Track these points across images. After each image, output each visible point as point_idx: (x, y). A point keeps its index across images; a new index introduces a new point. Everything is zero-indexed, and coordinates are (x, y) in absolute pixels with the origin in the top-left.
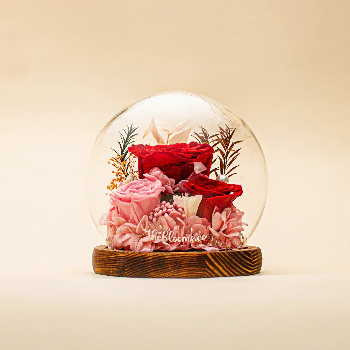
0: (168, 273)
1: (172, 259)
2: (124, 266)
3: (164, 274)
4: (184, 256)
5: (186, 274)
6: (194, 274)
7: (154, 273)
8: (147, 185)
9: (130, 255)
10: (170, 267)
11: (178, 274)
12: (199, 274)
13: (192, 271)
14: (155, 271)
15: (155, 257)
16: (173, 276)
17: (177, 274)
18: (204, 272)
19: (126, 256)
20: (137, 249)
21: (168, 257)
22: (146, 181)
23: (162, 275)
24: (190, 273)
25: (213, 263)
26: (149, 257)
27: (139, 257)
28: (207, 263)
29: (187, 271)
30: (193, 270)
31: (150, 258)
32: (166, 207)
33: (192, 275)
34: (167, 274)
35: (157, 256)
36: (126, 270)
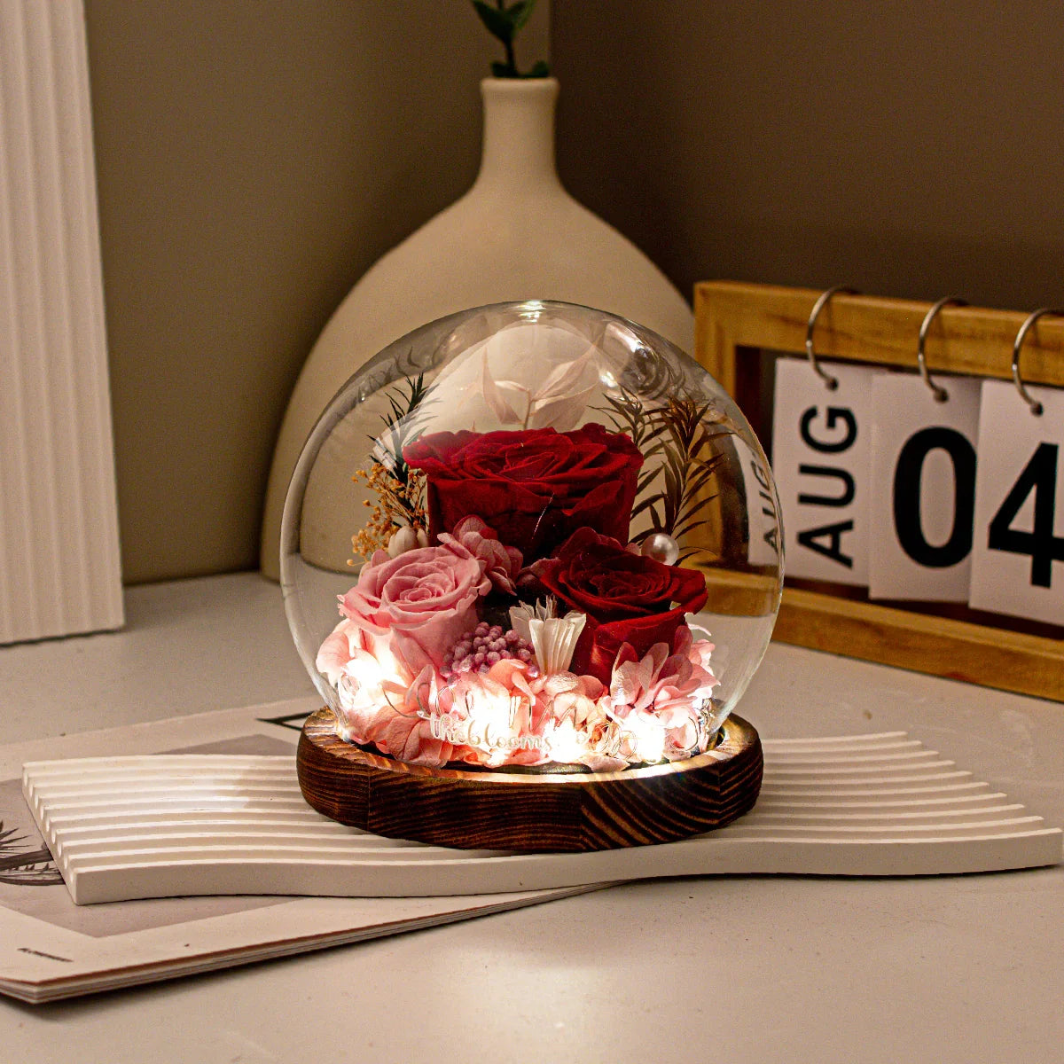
0: (478, 836)
1: (490, 799)
2: (367, 804)
3: (467, 837)
4: (522, 791)
5: (527, 839)
6: (549, 841)
7: (443, 833)
8: (446, 567)
9: (383, 778)
10: (483, 820)
11: (506, 838)
12: (563, 839)
13: (542, 832)
14: (445, 827)
15: (444, 790)
16: (492, 843)
17: (502, 839)
18: (575, 836)
19: (372, 778)
20: (405, 755)
21: (478, 793)
22: (442, 555)
23: (463, 840)
24: (537, 838)
25: (603, 810)
26: (431, 788)
27: (403, 785)
28: (585, 812)
29: (529, 833)
30: (547, 830)
31: (433, 793)
32: (486, 644)
33: (543, 841)
34: (474, 837)
35: (450, 789)
36: (370, 814)
